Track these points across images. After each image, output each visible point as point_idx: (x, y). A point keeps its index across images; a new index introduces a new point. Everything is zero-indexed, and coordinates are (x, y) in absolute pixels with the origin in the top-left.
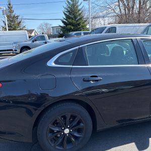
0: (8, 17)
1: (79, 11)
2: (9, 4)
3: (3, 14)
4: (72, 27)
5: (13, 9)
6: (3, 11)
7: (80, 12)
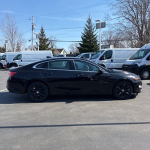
0: (40, 39)
1: (95, 35)
2: (42, 30)
3: (37, 38)
4: (87, 49)
5: (44, 33)
6: (37, 35)
7: (95, 37)
